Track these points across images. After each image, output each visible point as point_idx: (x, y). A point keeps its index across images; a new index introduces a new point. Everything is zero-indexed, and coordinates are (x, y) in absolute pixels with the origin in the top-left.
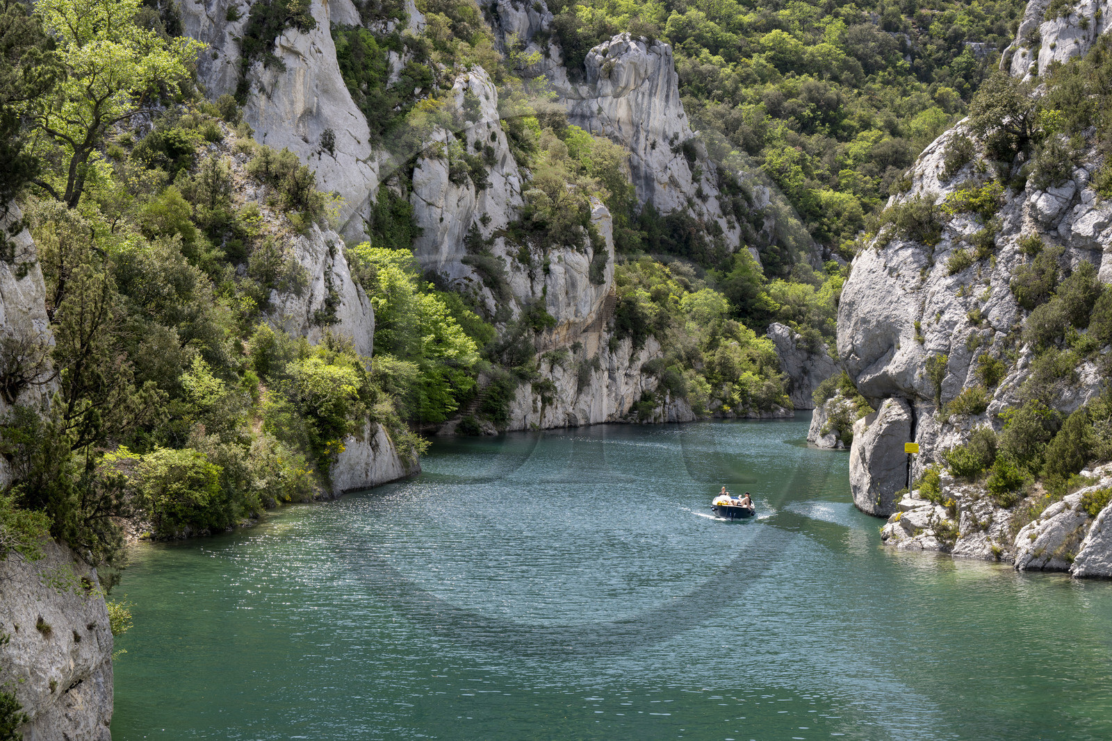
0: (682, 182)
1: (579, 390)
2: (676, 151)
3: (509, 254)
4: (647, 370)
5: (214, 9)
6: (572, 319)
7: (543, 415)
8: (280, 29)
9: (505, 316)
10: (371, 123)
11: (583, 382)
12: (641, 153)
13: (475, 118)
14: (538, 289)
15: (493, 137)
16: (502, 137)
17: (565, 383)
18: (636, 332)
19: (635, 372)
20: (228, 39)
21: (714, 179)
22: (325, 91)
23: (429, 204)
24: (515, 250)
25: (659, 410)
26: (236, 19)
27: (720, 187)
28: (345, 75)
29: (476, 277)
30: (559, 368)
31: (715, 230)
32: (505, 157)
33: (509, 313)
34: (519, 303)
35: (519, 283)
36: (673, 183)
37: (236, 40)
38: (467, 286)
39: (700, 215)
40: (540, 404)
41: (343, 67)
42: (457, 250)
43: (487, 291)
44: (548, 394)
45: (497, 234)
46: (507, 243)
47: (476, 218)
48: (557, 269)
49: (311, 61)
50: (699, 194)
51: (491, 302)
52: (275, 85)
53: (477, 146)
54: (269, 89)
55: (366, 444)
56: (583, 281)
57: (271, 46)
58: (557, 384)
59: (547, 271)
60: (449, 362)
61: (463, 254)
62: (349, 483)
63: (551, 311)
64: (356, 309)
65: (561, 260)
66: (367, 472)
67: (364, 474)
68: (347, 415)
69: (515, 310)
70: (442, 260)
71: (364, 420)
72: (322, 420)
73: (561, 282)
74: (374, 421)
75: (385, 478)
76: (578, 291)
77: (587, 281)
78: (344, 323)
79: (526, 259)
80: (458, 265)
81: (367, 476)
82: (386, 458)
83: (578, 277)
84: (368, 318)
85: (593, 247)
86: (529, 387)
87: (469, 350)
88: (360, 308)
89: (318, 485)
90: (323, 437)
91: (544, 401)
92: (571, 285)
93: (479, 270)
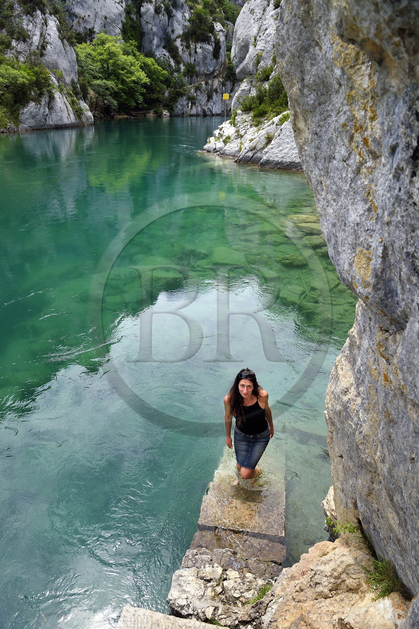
1: (208, 100)
3: (182, 45)
6: (206, 72)
7: (191, 109)
9: (178, 70)
11: (210, 97)
14: (193, 59)
17: (202, 97)
23: (147, 23)
24: (185, 44)
29: (167, 54)
30: (199, 91)
32: (183, 4)
33: (180, 69)
34: (184, 65)
35: (185, 56)
38: (164, 58)
40: (190, 104)
42: (161, 43)
43: (171, 60)
44: (194, 101)
45: (178, 37)
46: (181, 41)
47: (169, 29)
48: (199, 50)
51: (173, 64)
56: (210, 56)
58: (198, 97)
59: (196, 52)
60: (134, 82)
61: (163, 44)
62: (35, 124)
63: (197, 68)
64: (60, 51)
65: (201, 48)
66: (46, 119)
67: (43, 120)
68: (29, 92)
69: (182, 67)
70: (155, 47)
71: (44, 96)
72: (16, 95)
73: (201, 57)
74: (52, 98)
75: (60, 123)
76: (208, 61)
77: (212, 57)
78: (51, 56)
79: (188, 47)
80: (161, 49)
81: (46, 121)
82: (59, 114)
83: (208, 55)
84: (70, 56)
85: (215, 42)
86: (185, 98)
87: (142, 77)
88: (64, 51)
89: (10, 123)
90: (16, 102)
91: (192, 104)
92: (205, 58)
93: (169, 51)
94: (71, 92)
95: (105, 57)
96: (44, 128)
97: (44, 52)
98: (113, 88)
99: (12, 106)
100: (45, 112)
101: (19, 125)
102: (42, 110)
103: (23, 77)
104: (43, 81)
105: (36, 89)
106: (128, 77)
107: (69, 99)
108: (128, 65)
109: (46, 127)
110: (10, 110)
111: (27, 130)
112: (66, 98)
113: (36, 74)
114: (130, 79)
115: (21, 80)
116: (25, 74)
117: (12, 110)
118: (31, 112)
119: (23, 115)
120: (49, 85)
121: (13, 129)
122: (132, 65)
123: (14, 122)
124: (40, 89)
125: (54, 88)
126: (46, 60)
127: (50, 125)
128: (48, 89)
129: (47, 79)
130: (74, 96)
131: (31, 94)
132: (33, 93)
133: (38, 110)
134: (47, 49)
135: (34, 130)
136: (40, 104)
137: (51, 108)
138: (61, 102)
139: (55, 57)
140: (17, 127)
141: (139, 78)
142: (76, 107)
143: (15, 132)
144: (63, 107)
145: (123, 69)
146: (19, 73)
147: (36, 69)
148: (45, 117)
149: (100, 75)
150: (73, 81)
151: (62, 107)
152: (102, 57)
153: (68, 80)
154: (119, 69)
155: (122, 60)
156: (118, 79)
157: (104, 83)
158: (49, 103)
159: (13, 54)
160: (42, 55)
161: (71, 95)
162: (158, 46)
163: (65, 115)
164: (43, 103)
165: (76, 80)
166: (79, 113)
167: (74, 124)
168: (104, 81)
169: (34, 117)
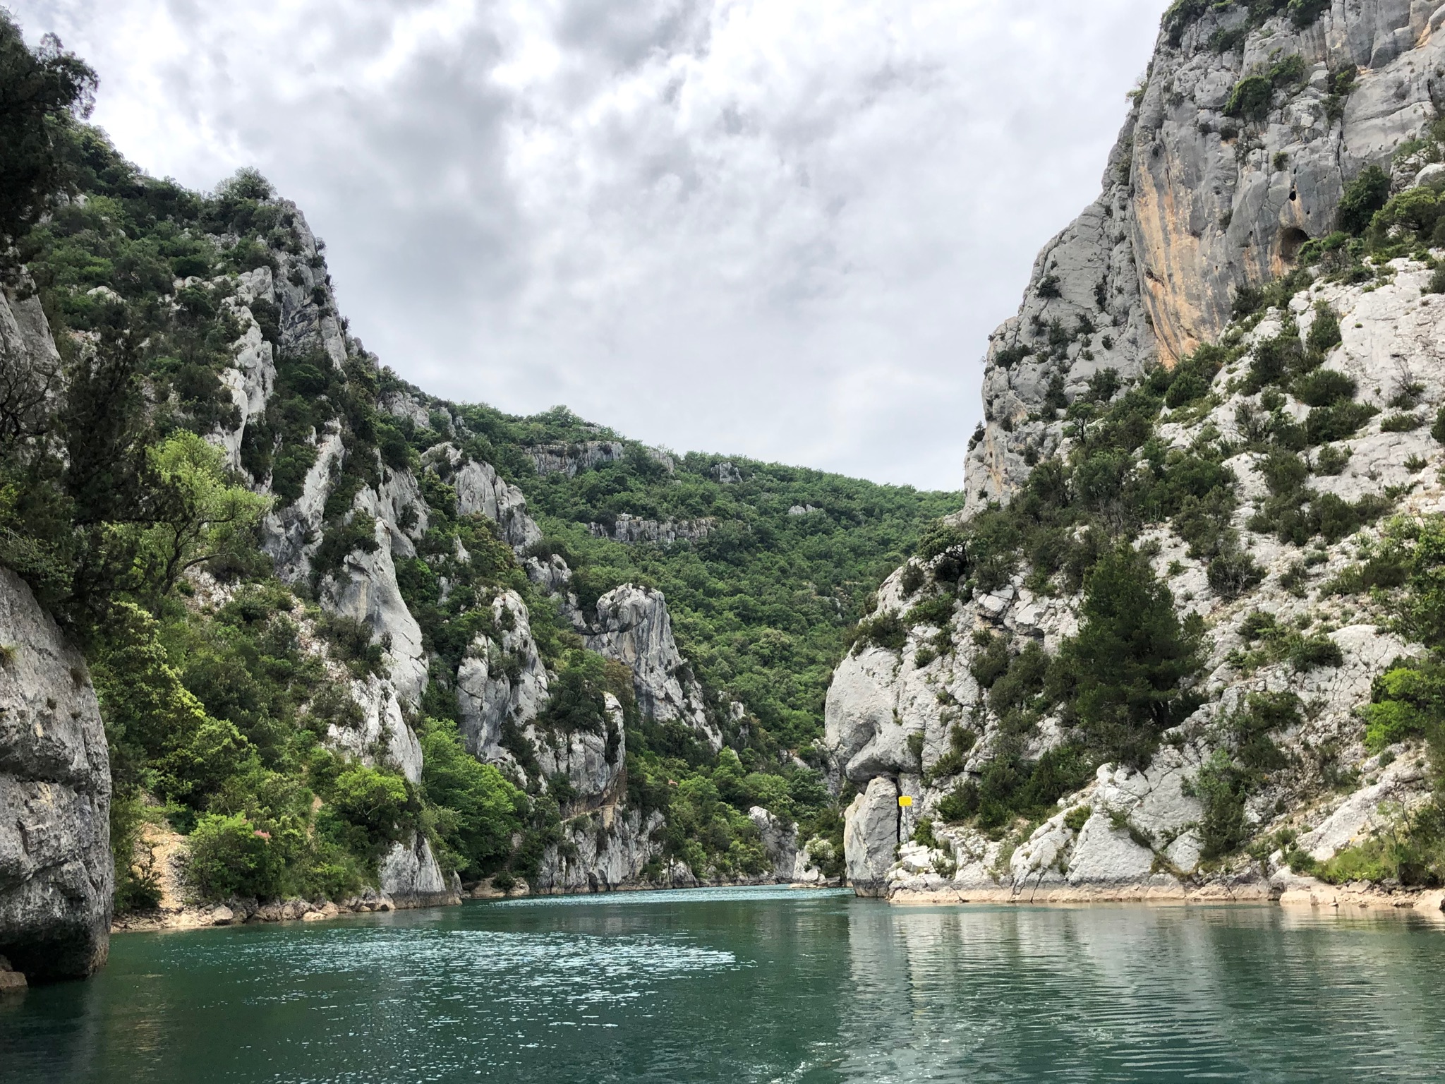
0: (675, 698)
1: (598, 854)
2: (669, 674)
3: (538, 738)
4: (654, 837)
5: (292, 532)
6: (591, 791)
7: (568, 874)
8: (348, 550)
9: (535, 790)
10: (423, 630)
11: (601, 847)
12: (643, 675)
13: (511, 629)
14: (563, 766)
15: (525, 644)
16: (532, 644)
17: (587, 848)
18: (644, 804)
19: (644, 838)
20: (303, 557)
21: (699, 695)
22: (385, 602)
23: (472, 695)
24: (544, 735)
25: (665, 871)
26: (311, 542)
27: (705, 702)
28: (401, 591)
29: (509, 757)
30: (581, 834)
31: (702, 736)
32: (535, 660)
33: (537, 786)
34: (546, 778)
35: (547, 761)
36: (668, 699)
37: (310, 559)
38: (503, 764)
39: (690, 724)
40: (564, 864)
41: (401, 585)
42: (494, 734)
43: (519, 768)
44: (571, 856)
45: (529, 722)
46: (536, 730)
47: (511, 708)
48: (577, 747)
49: (373, 577)
50: (689, 707)
51: (523, 777)
52: (341, 595)
53: (512, 651)
54: (337, 598)
55: (411, 852)
56: (599, 758)
57: (341, 562)
58: (579, 847)
59: (570, 751)
61: (499, 737)
62: (400, 885)
63: (574, 785)
64: (406, 745)
65: (581, 741)
67: (410, 882)
69: (544, 786)
70: (482, 743)
71: (415, 832)
73: (583, 760)
74: (421, 840)
75: (429, 889)
76: (596, 768)
77: (603, 759)
79: (551, 741)
80: (494, 747)
81: (414, 884)
82: (429, 873)
83: (596, 756)
85: (608, 730)
86: (556, 848)
88: (409, 745)
90: (370, 842)
91: (568, 862)
92: (590, 762)
93: (512, 751)
97: (388, 747)
99: (368, 850)
102: (411, 861)
103: (398, 790)
109: (413, 894)
110: (363, 859)
117: (366, 860)
118: (396, 865)
119: (386, 869)
123: (371, 883)
127: (417, 893)
132: (396, 825)
133: (404, 860)
134: (391, 743)
136: (409, 849)
137: (420, 859)
139: (401, 757)
140: (379, 892)
148: (414, 874)
155: (462, 766)
158: (419, 850)
162: (488, 742)
163: (434, 873)
164: (412, 846)
167: (444, 892)
169: (399, 874)
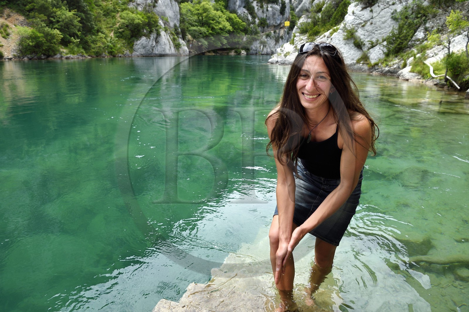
3: (257, 5)
6: (274, 24)
7: (263, 50)
9: (254, 23)
14: (265, 15)
24: (259, 5)
29: (246, 12)
30: (269, 38)
33: (255, 22)
34: (258, 19)
35: (259, 13)
38: (244, 14)
42: (242, 4)
43: (249, 16)
44: (265, 45)
48: (270, 9)
51: (250, 18)
56: (278, 13)
58: (268, 42)
59: (267, 10)
60: (221, 29)
61: (243, 5)
62: (144, 52)
63: (268, 22)
64: (168, 4)
65: (271, 7)
66: (153, 49)
67: (151, 50)
68: (142, 30)
69: (257, 21)
70: (237, 7)
71: (153, 33)
72: (132, 31)
73: (271, 13)
74: (158, 35)
75: (163, 53)
76: (276, 16)
77: (279, 14)
78: (161, 7)
79: (262, 7)
80: (242, 8)
81: (153, 51)
82: (163, 47)
83: (276, 12)
84: (175, 8)
85: (282, 3)
86: (258, 42)
87: (227, 25)
88: (170, 4)
89: (126, 50)
90: (132, 36)
91: (263, 46)
92: (274, 14)
93: (248, 10)
94: (173, 32)
95: (200, 11)
96: (151, 55)
97: (156, 4)
98: (205, 33)
99: (130, 39)
100: (152, 44)
101: (133, 52)
102: (151, 43)
103: (138, 19)
104: (153, 23)
105: (148, 28)
106: (216, 26)
107: (172, 37)
108: (217, 17)
109: (153, 55)
110: (128, 42)
111: (138, 56)
112: (169, 36)
113: (148, 18)
114: (218, 27)
115: (137, 21)
116: (140, 17)
117: (129, 42)
118: (142, 44)
119: (137, 46)
120: (157, 26)
121: (128, 55)
122: (220, 17)
123: (129, 50)
124: (150, 28)
125: (160, 28)
126: (157, 10)
127: (156, 54)
128: (156, 28)
129: (156, 22)
130: (175, 35)
131: (143, 32)
132: (145, 31)
133: (147, 43)
134: (158, 3)
135: (143, 56)
136: (150, 39)
137: (157, 42)
138: (165, 39)
139: (164, 8)
140: (132, 53)
141: (224, 26)
142: (176, 42)
143: (129, 57)
144: (167, 42)
145: (213, 20)
146: (136, 16)
147: (149, 15)
148: (153, 48)
149: (196, 24)
150: (175, 26)
151: (165, 42)
152: (198, 12)
153: (172, 24)
154: (210, 20)
155: (213, 14)
156: (209, 27)
157: (199, 29)
158: (156, 38)
159: (134, 5)
160: (154, 6)
161: (173, 34)
162: (240, 7)
163: (168, 47)
164: (152, 38)
165: (178, 25)
166: (177, 46)
167: (173, 54)
168: (199, 27)
169: (144, 47)
